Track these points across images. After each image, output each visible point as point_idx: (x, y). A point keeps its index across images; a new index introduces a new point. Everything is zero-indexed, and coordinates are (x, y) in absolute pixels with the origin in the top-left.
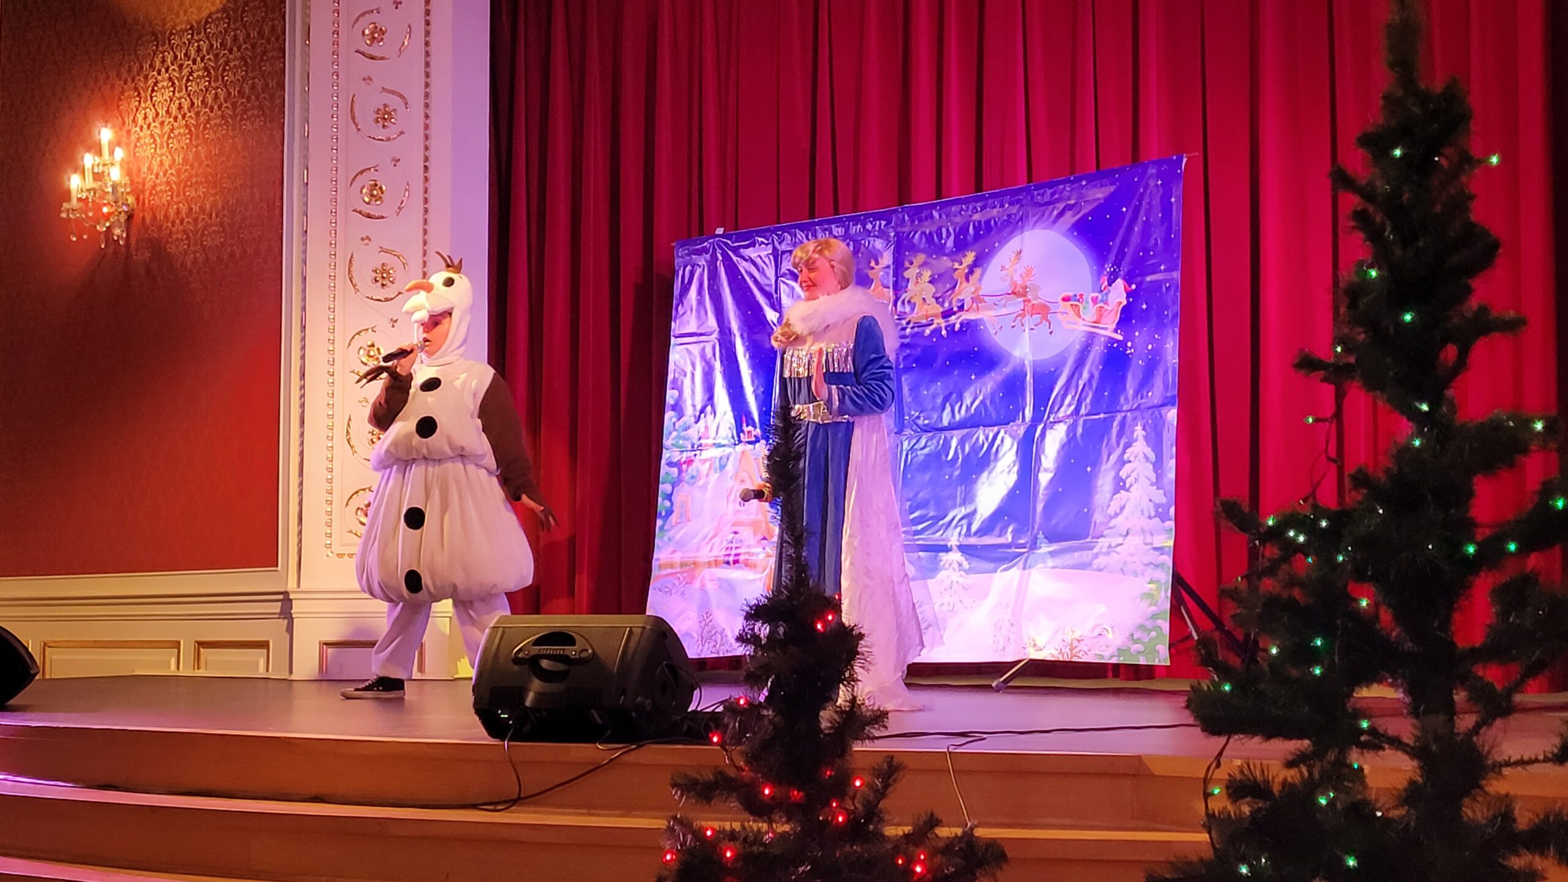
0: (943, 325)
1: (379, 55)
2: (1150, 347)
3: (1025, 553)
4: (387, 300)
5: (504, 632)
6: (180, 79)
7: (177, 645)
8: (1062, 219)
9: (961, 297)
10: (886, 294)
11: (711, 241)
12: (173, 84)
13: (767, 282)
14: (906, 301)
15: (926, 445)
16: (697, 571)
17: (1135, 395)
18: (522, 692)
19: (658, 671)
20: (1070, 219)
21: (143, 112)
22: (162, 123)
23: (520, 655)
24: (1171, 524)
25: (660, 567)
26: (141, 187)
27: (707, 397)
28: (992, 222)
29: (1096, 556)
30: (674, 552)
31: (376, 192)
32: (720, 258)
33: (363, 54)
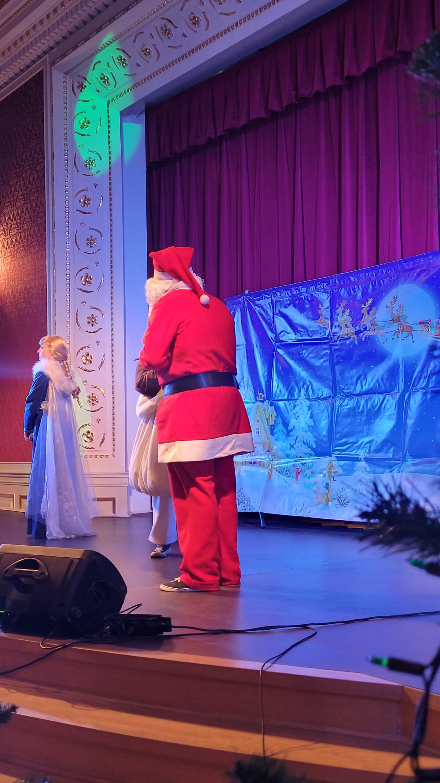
0: (356, 339)
1: (87, 212)
3: (399, 463)
4: (94, 332)
7: (13, 496)
8: (419, 278)
9: (365, 323)
10: (327, 322)
11: (242, 297)
12: (5, 232)
13: (269, 318)
15: (349, 404)
20: (423, 277)
27: (241, 378)
28: (382, 281)
31: (88, 279)
32: (246, 305)
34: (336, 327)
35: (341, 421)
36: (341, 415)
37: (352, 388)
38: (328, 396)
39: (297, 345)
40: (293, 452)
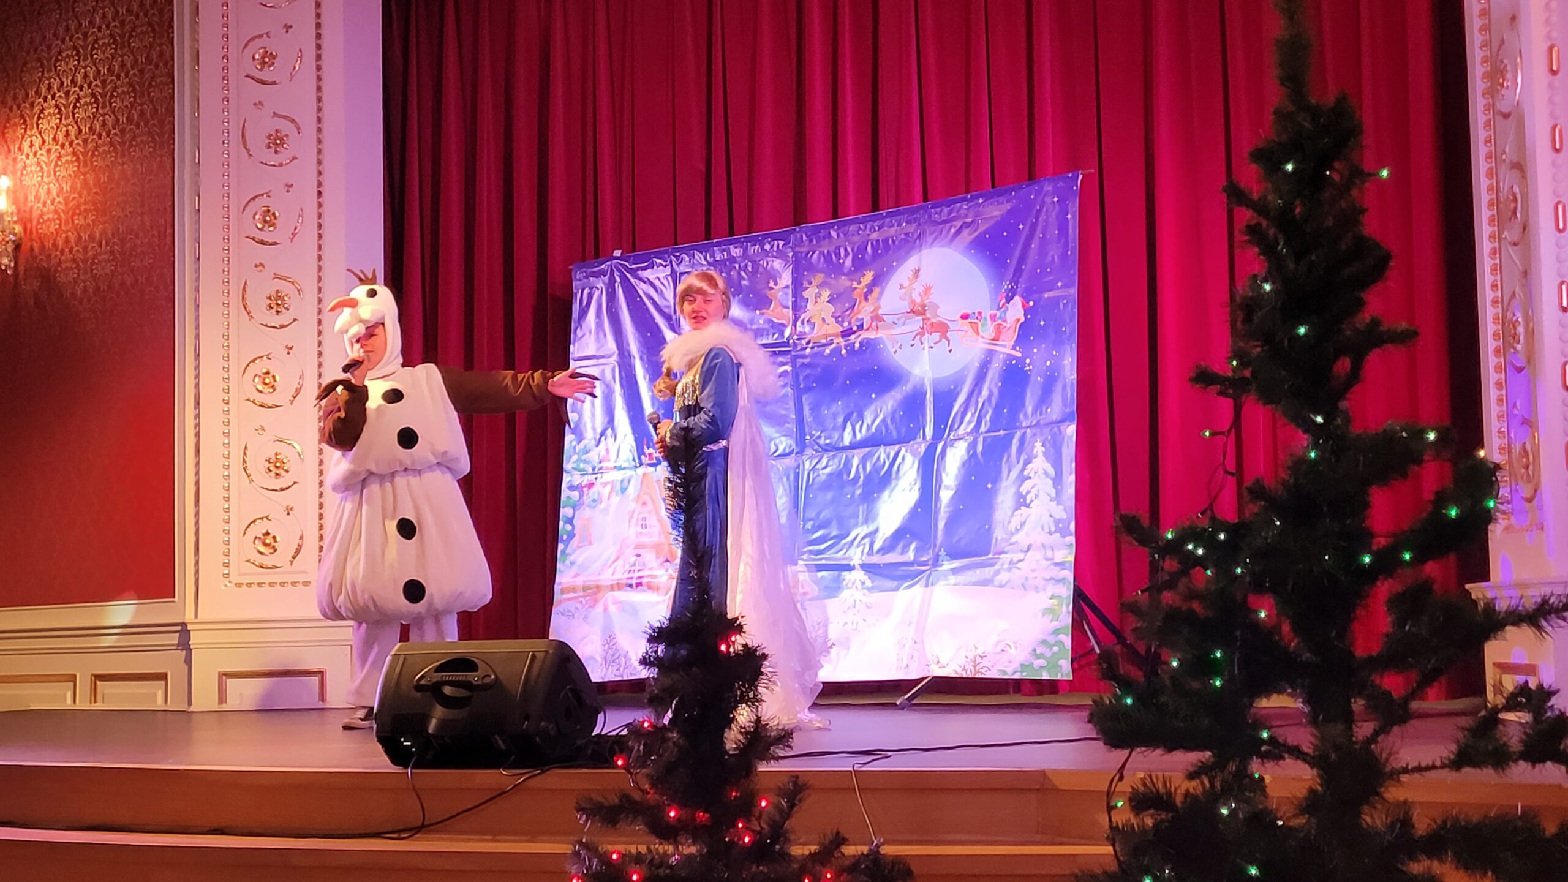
0: (843, 344)
1: (270, 80)
2: (1048, 363)
3: (926, 570)
4: (282, 327)
5: (405, 659)
6: (67, 106)
7: (72, 678)
8: (959, 237)
9: (860, 317)
10: (786, 314)
11: (609, 263)
12: (60, 110)
13: (666, 303)
14: (805, 321)
15: (828, 466)
16: (600, 595)
17: (1034, 412)
18: (425, 718)
19: (562, 695)
20: (967, 236)
21: (29, 139)
22: (49, 151)
23: (423, 682)
24: (1072, 539)
25: (563, 592)
26: (27, 215)
27: (606, 420)
28: (890, 241)
29: (997, 572)
30: (576, 575)
31: (269, 219)
32: (618, 279)
33: (252, 78)
34: (803, 323)
35: (815, 497)
36: (815, 487)
37: (836, 436)
38: (787, 451)
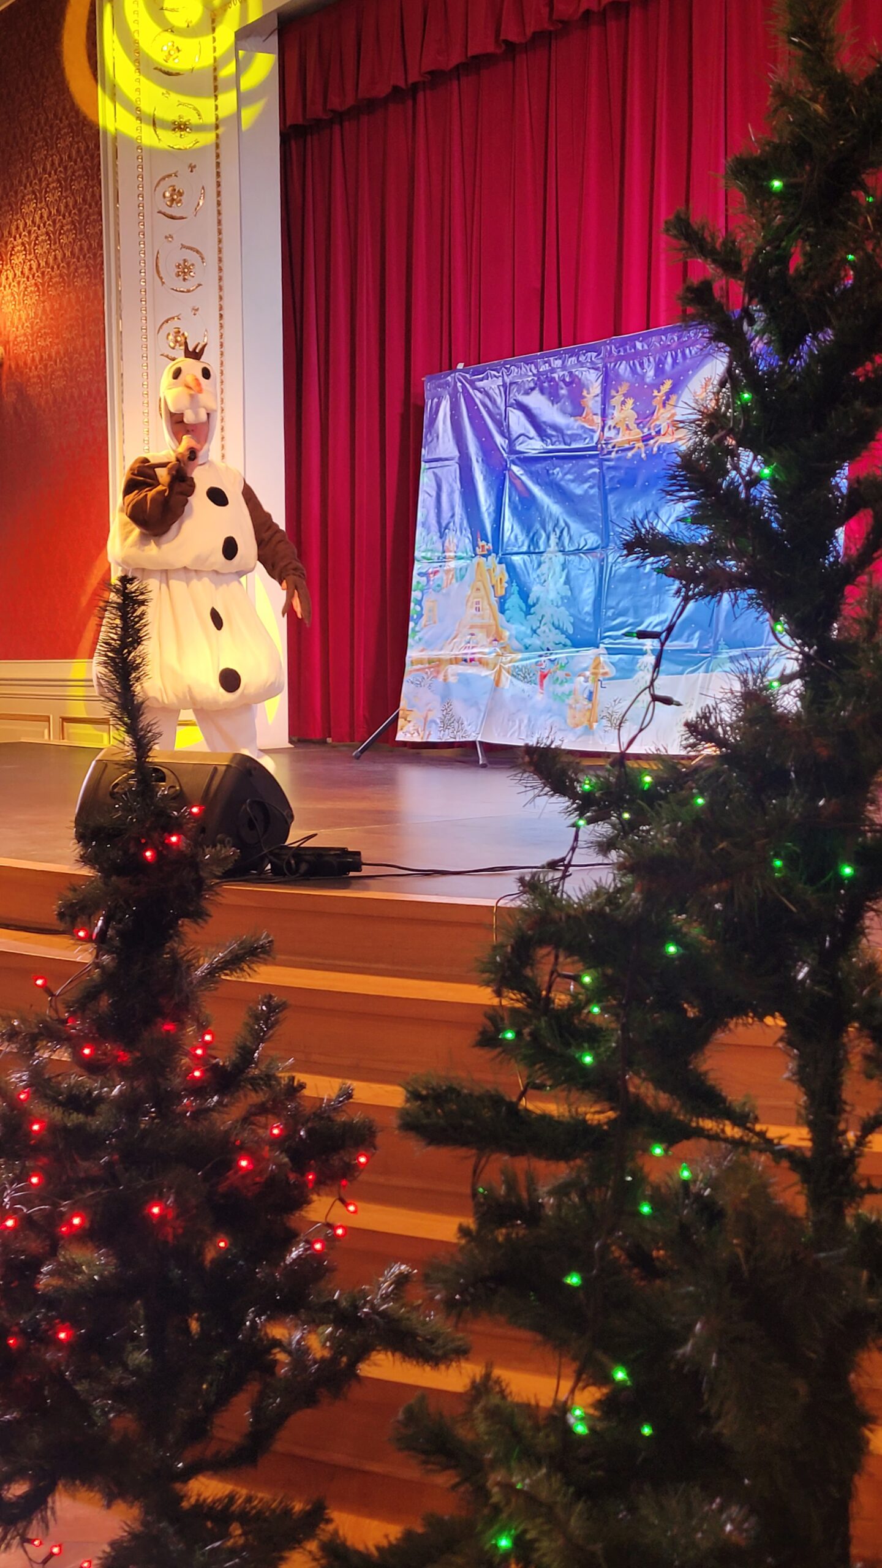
0: (643, 449)
1: (178, 215)
3: (708, 657)
6: (30, 244)
7: (47, 719)
9: (658, 423)
10: (595, 420)
11: (453, 375)
12: (25, 247)
13: (497, 411)
14: (612, 427)
16: (441, 667)
25: (413, 663)
28: (688, 351)
30: (423, 650)
32: (460, 389)
34: (610, 428)
35: (616, 588)
36: (616, 578)
38: (595, 545)
39: (545, 458)
40: (536, 641)
